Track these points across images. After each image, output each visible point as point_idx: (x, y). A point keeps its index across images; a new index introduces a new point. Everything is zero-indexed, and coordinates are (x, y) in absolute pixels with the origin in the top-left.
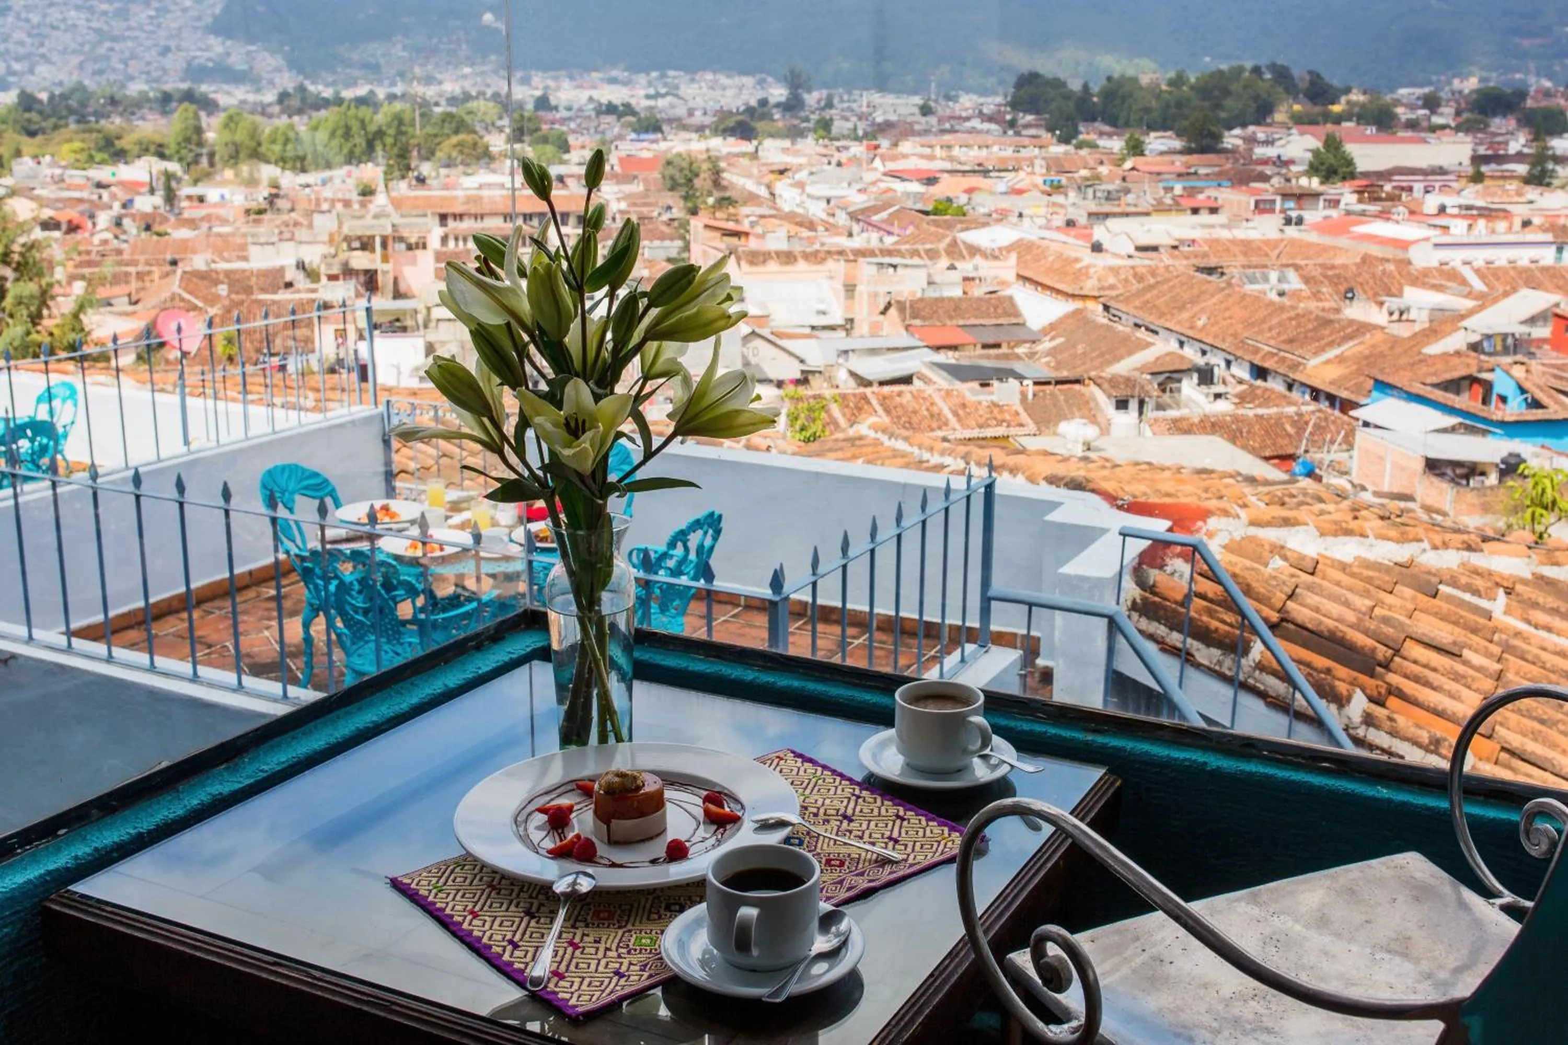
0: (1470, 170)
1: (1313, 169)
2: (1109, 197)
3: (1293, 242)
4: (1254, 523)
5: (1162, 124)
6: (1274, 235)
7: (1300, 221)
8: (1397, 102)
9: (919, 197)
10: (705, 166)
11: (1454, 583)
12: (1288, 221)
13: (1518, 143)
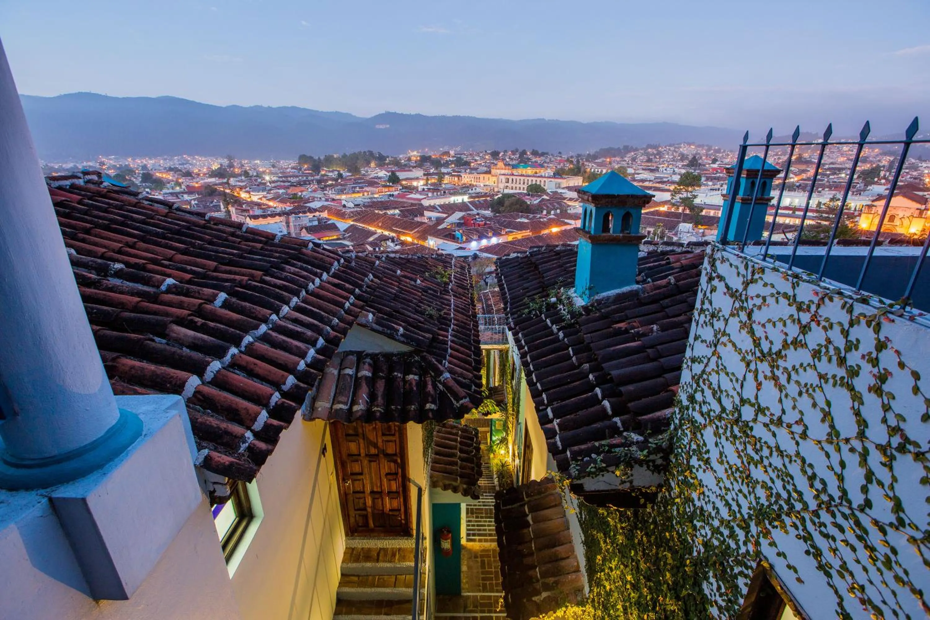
1: (389, 180)
9: (286, 194)
10: (214, 187)
12: (390, 196)
13: (433, 170)
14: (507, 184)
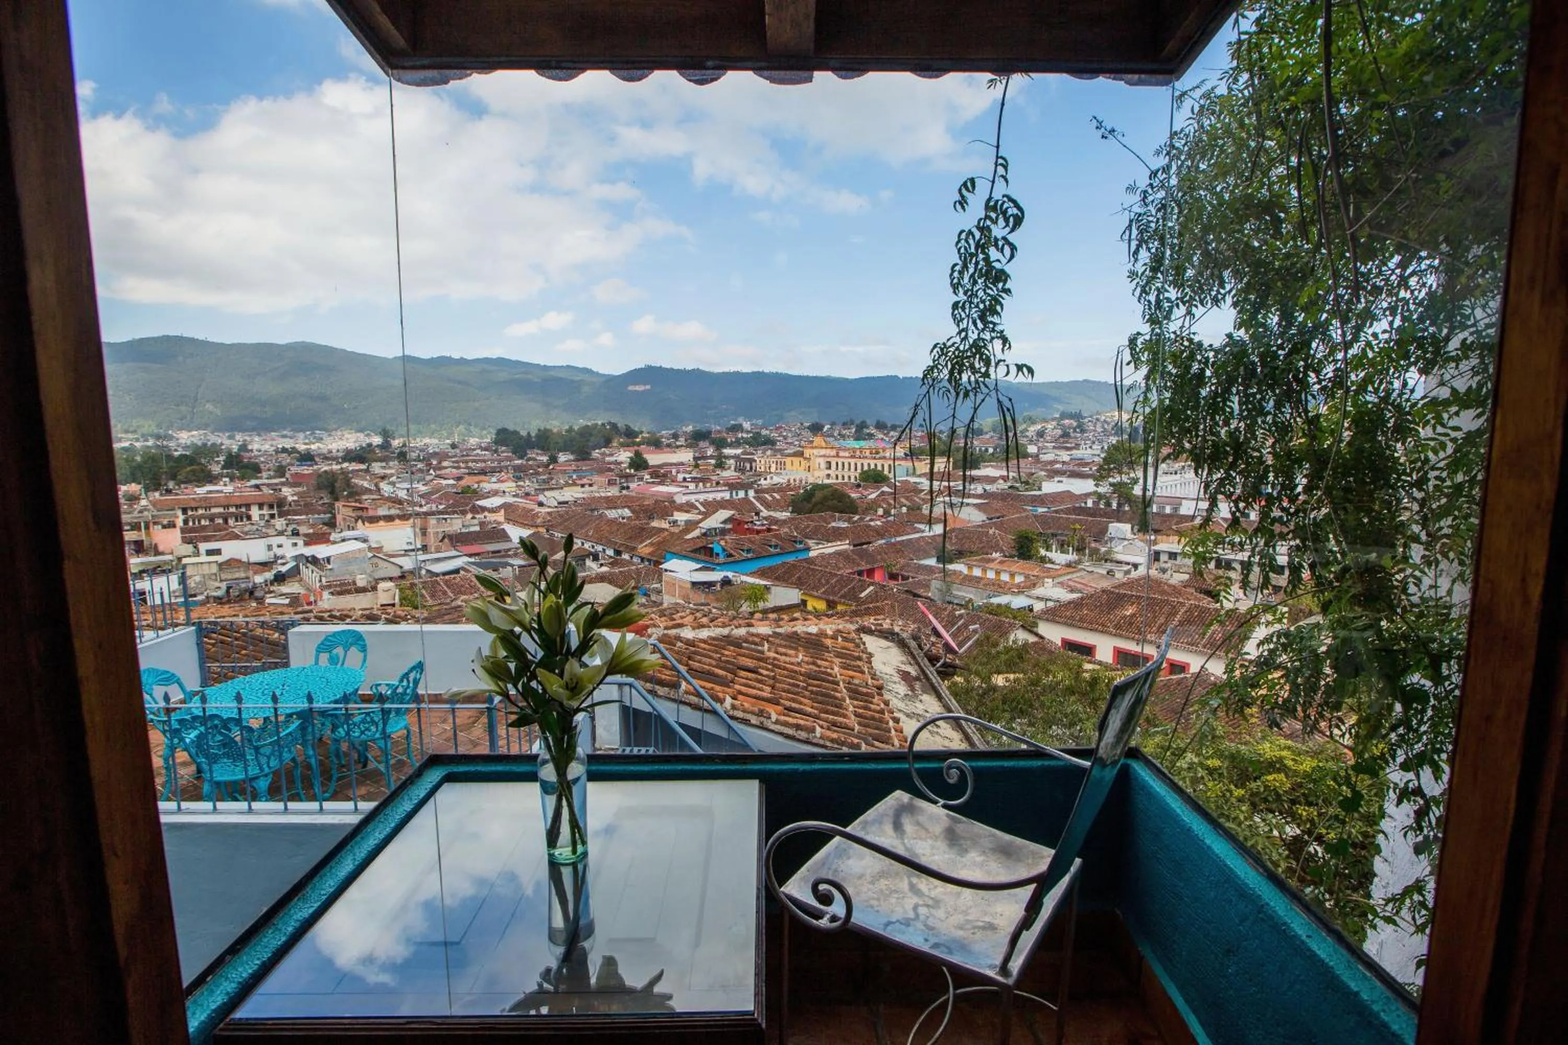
0: (693, 463)
1: (631, 466)
2: (544, 481)
3: (625, 496)
4: (666, 628)
5: (564, 449)
6: (618, 494)
7: (628, 488)
8: (662, 437)
9: (453, 486)
10: (341, 477)
11: (746, 641)
12: (623, 488)
13: (710, 452)
14: (829, 472)
